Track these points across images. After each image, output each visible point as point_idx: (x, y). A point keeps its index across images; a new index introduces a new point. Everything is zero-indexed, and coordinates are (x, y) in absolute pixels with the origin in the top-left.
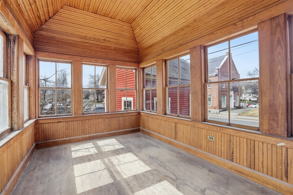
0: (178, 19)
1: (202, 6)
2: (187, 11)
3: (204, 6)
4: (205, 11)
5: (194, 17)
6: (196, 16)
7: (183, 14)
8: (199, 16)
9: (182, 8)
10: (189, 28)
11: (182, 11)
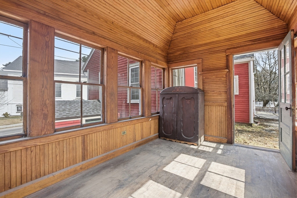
0: (104, 5)
1: (126, 21)
2: (118, 11)
3: (127, 22)
4: (123, 25)
5: (115, 20)
6: (116, 21)
7: (113, 8)
8: (118, 23)
9: (118, 5)
10: (106, 24)
11: (115, 7)
